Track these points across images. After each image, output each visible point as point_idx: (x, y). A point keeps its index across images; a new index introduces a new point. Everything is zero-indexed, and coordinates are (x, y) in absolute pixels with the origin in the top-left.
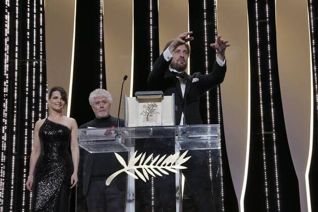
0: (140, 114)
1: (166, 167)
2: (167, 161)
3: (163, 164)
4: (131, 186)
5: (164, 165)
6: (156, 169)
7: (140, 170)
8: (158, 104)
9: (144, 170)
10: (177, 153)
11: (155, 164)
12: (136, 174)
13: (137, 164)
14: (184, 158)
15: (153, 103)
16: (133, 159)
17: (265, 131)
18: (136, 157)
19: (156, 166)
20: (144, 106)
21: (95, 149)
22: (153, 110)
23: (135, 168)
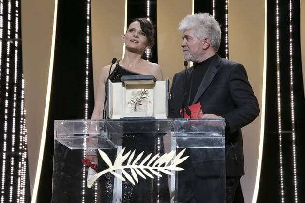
0: (127, 102)
1: (159, 168)
2: (161, 161)
3: (156, 164)
4: (118, 189)
6: (147, 170)
7: (128, 170)
8: (149, 91)
9: (133, 171)
11: (145, 164)
12: (123, 175)
13: (125, 163)
14: (181, 158)
15: (143, 90)
16: (120, 158)
18: (123, 155)
19: (147, 167)
20: (133, 93)
21: (75, 145)
22: (143, 98)
23: (123, 168)
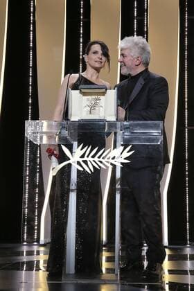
0: (84, 106)
1: (110, 161)
2: (111, 155)
3: (108, 157)
7: (85, 162)
9: (89, 163)
10: (121, 149)
11: (99, 157)
12: (79, 163)
14: (128, 152)
15: (96, 97)
16: (78, 152)
18: (81, 150)
20: (88, 100)
22: (96, 104)
23: (81, 160)
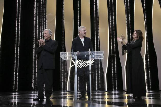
1: (87, 64)
2: (88, 62)
4: (76, 69)
5: (87, 63)
6: (84, 65)
7: (79, 65)
9: (81, 65)
10: (91, 60)
11: (84, 63)
12: (77, 65)
13: (78, 63)
14: (93, 61)
16: (77, 62)
17: (112, 54)
19: (84, 64)
23: (78, 64)
